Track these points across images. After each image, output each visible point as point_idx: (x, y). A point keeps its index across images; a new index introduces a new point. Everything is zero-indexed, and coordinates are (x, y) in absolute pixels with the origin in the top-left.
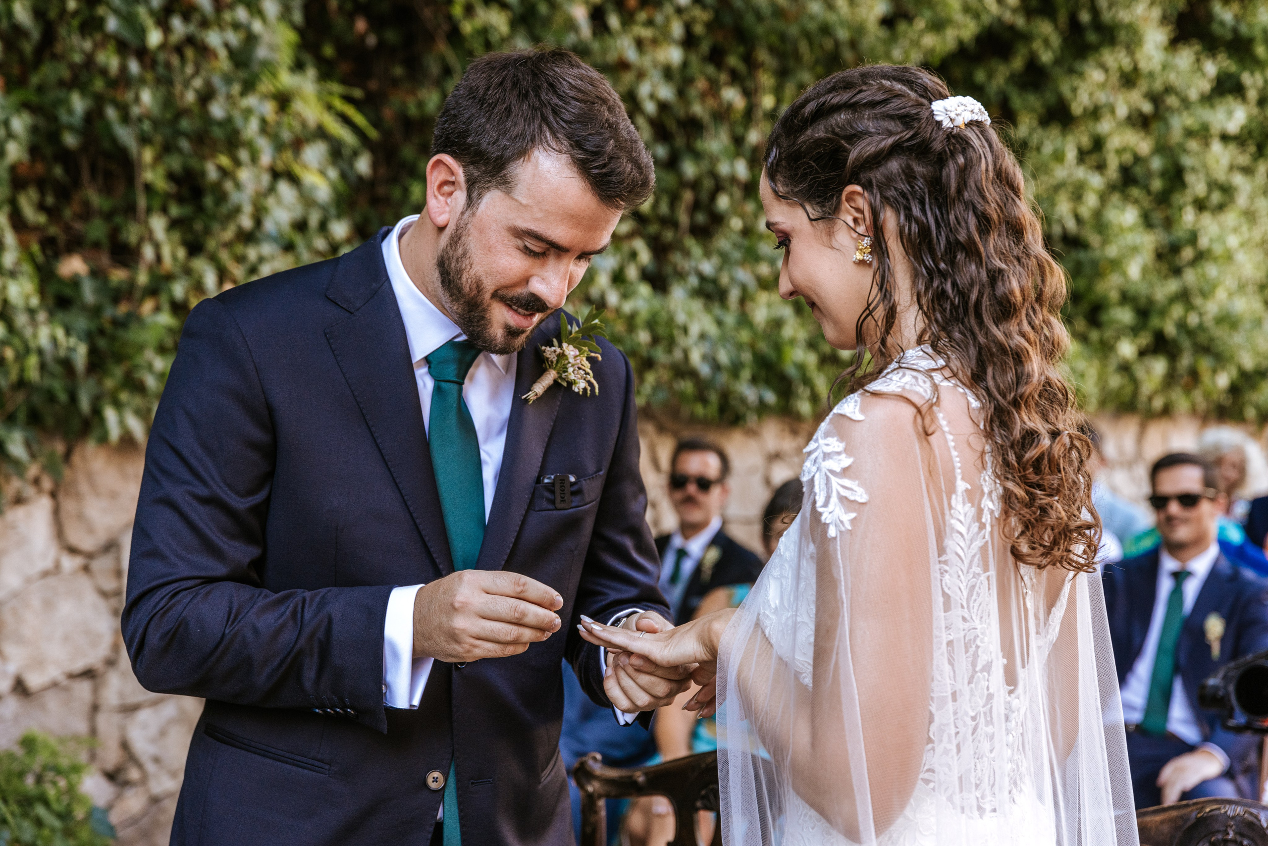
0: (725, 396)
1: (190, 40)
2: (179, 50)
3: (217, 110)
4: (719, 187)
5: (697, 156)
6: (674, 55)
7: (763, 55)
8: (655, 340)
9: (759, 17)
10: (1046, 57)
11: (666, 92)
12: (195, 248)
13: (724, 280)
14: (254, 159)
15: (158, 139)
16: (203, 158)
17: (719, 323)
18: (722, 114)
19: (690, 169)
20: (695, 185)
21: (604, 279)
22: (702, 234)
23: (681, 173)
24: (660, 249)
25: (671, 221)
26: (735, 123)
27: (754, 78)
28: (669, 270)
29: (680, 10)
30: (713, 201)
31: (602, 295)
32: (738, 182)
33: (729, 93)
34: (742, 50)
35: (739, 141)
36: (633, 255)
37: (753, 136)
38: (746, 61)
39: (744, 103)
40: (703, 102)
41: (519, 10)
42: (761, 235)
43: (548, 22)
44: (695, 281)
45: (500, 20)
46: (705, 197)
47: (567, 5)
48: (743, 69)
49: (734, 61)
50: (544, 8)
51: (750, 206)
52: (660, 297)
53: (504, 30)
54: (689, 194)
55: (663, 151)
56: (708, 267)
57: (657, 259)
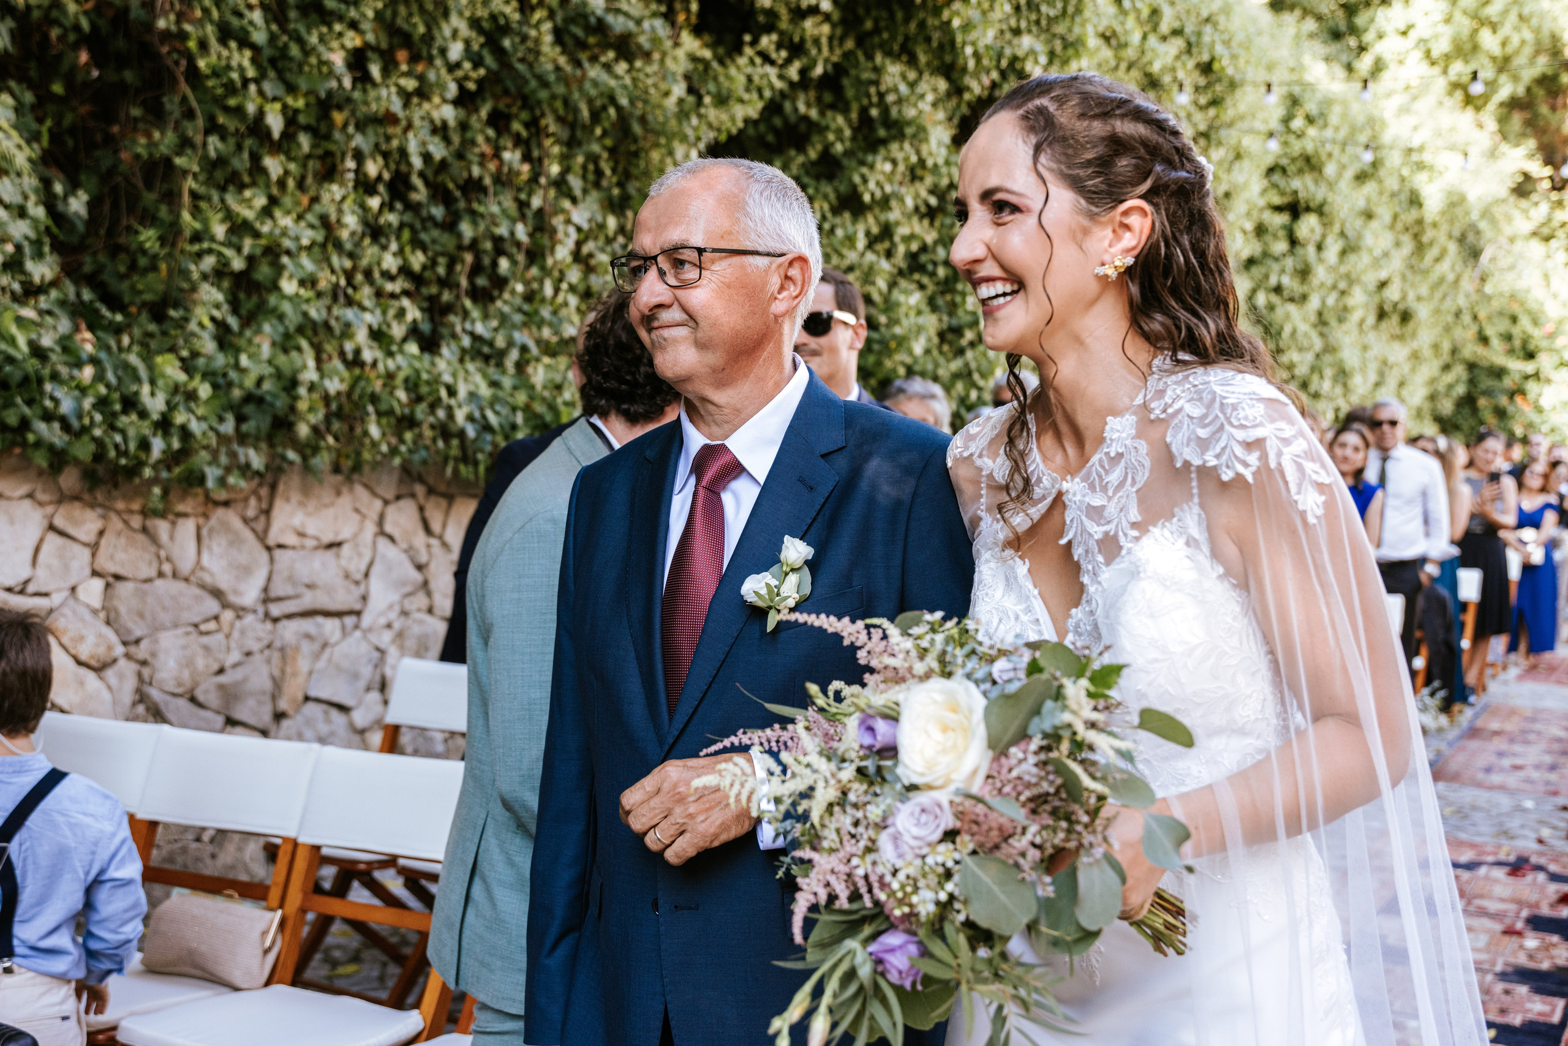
4: (500, 246)
5: (474, 215)
6: (448, 113)
7: (550, 123)
9: (544, 84)
10: (839, 148)
11: (438, 151)
13: (500, 342)
17: (494, 384)
18: (504, 180)
19: (466, 229)
20: (474, 245)
21: (361, 336)
22: (483, 297)
23: (459, 236)
24: (436, 310)
25: (447, 283)
26: (519, 190)
27: (540, 145)
28: (445, 331)
29: (452, 67)
30: (495, 264)
31: (357, 352)
32: (518, 244)
33: (507, 155)
34: (525, 115)
35: (523, 205)
36: (401, 313)
37: (536, 202)
38: (527, 125)
39: (526, 168)
40: (482, 164)
41: (268, 52)
42: (543, 300)
43: (300, 66)
44: (466, 341)
45: (243, 59)
46: (486, 261)
47: (321, 49)
48: (524, 133)
49: (517, 126)
50: (295, 51)
51: (534, 271)
52: (427, 357)
53: (251, 73)
54: (469, 258)
55: (438, 212)
56: (480, 328)
57: (432, 320)
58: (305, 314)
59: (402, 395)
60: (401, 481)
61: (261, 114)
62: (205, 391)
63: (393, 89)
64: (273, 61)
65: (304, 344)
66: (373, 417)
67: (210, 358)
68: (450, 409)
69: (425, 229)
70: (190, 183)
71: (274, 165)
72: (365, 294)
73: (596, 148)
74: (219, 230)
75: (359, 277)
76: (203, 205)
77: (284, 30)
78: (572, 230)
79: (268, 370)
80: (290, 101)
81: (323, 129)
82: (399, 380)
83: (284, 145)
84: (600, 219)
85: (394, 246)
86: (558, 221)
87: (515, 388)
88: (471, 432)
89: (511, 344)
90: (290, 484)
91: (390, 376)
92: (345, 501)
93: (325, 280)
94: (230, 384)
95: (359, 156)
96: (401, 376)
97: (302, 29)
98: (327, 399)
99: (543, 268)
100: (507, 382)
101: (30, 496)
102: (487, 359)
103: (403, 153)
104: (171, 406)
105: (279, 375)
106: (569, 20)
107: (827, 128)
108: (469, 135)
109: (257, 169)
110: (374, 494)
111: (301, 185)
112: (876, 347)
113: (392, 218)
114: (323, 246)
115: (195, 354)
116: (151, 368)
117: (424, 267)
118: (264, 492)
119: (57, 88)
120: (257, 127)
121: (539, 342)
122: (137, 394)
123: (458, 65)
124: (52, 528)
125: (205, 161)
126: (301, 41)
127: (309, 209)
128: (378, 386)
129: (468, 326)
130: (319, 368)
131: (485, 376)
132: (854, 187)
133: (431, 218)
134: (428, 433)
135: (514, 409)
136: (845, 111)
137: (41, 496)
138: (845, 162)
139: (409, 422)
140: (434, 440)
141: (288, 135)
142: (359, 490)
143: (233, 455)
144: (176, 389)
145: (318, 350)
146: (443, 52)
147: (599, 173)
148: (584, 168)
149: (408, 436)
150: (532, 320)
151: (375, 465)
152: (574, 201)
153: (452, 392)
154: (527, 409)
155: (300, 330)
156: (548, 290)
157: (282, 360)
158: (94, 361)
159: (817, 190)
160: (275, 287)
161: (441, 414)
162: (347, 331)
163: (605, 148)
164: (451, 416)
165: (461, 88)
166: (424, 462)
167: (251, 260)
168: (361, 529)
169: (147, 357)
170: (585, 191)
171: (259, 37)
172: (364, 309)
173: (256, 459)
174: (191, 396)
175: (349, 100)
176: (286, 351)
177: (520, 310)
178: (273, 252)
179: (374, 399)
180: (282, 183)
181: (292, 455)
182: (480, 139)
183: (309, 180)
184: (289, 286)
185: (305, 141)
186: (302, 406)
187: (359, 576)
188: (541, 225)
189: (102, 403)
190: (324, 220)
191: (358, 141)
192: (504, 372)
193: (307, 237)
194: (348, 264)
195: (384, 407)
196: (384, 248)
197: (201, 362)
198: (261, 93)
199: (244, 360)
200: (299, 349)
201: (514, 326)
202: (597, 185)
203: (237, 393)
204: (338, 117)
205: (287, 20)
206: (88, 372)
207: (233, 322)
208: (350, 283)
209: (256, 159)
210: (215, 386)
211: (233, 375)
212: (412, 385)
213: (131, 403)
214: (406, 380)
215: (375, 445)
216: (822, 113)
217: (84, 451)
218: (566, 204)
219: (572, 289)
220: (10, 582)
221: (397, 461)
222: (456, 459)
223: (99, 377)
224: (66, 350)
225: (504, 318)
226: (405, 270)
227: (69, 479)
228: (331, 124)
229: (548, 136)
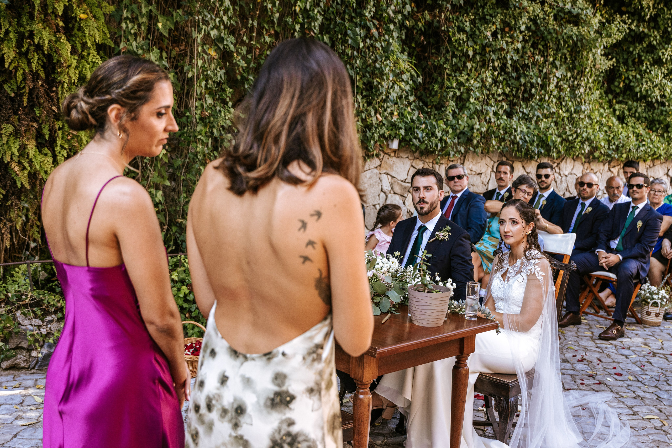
0: (528, 150)
1: (372, 45)
2: (368, 48)
3: (377, 65)
4: (532, 86)
5: (526, 76)
6: (519, 46)
7: (551, 44)
8: (506, 133)
9: (550, 33)
10: (655, 42)
11: (516, 57)
12: (369, 104)
13: (531, 115)
14: (388, 79)
15: (361, 73)
16: (373, 79)
17: (528, 128)
18: (535, 63)
19: (523, 81)
20: (524, 85)
21: (491, 114)
22: (526, 100)
23: (520, 82)
24: (512, 105)
25: (516, 96)
26: (540, 66)
27: (547, 51)
28: (514, 111)
29: (521, 32)
30: (530, 90)
31: (490, 119)
32: (538, 84)
33: (537, 57)
34: (542, 43)
35: (541, 71)
36: (502, 107)
37: (545, 70)
38: (543, 46)
39: (542, 59)
40: (528, 59)
41: (470, 33)
42: (545, 101)
43: (478, 36)
44: (521, 115)
45: (464, 37)
46: (528, 89)
47: (485, 32)
48: (542, 49)
49: (540, 47)
50: (477, 32)
51: (543, 92)
52: (509, 119)
53: (465, 39)
54: (523, 88)
55: (514, 75)
56: (525, 111)
57: (510, 108)
58: (476, 108)
59: (502, 132)
60: (499, 156)
61: (467, 51)
62: (450, 131)
63: (504, 42)
64: (471, 35)
65: (475, 117)
66: (493, 138)
67: (451, 121)
68: (515, 136)
69: (510, 80)
70: (447, 71)
71: (469, 65)
72: (492, 101)
73: (565, 51)
74: (454, 85)
75: (491, 96)
76: (451, 78)
77: (475, 26)
78: (555, 79)
79: (466, 125)
80: (475, 47)
81: (483, 53)
82: (501, 127)
83: (473, 60)
84: (565, 74)
85: (501, 86)
86: (551, 76)
87: (534, 129)
88: (521, 143)
89: (534, 115)
90: (469, 156)
91: (499, 126)
92: (484, 161)
93: (482, 98)
94: (456, 129)
95: (493, 61)
96: (502, 126)
97: (479, 25)
98: (481, 133)
99: (545, 91)
100: (532, 127)
101: (408, 157)
102: (526, 120)
103: (505, 58)
104: (443, 135)
105: (469, 126)
106: (558, 11)
107: (651, 36)
108: (525, 50)
109: (465, 66)
110: (492, 160)
111: (476, 70)
112: (664, 113)
113: (501, 78)
114: (481, 87)
115: (447, 120)
116: (437, 124)
117: (509, 92)
118: (462, 158)
119: (413, 45)
120: (466, 55)
121: (542, 114)
122: (435, 132)
123: (524, 32)
124: (412, 166)
125: (452, 66)
126: (479, 29)
127: (478, 77)
128: (495, 129)
129: (521, 110)
130: (479, 124)
131: (525, 125)
132: (660, 57)
133: (512, 77)
134: (508, 143)
135: (534, 136)
136: (658, 29)
137: (410, 158)
138: (658, 47)
139: (503, 140)
140: (510, 145)
141: (474, 56)
142: (487, 158)
143: (456, 148)
144: (443, 130)
145: (479, 118)
146: (519, 28)
147: (566, 58)
148: (561, 57)
149: (503, 144)
150: (541, 107)
151: (493, 152)
152: (557, 69)
153: (516, 131)
154: (538, 135)
155: (474, 113)
156: (547, 98)
157: (469, 121)
158: (425, 123)
159: (645, 58)
160: (468, 100)
161: (512, 137)
162: (487, 113)
163: (568, 51)
164: (515, 138)
165: (523, 38)
166: (507, 151)
167: (462, 93)
168: (487, 170)
169: (437, 121)
170: (561, 65)
171: (468, 29)
172: (492, 106)
173: (463, 150)
174: (447, 132)
175: (491, 45)
176: (471, 119)
177: (537, 104)
178: (469, 90)
179: (494, 132)
180: (471, 70)
181: (471, 148)
182: (528, 52)
183: (478, 68)
184: (472, 100)
185: (478, 57)
186: (475, 135)
187: (486, 183)
188: (546, 77)
189: (427, 134)
190: (482, 80)
191: (493, 57)
192: (531, 124)
193: (478, 85)
194: (488, 92)
195: (496, 135)
196: (498, 87)
197: (449, 122)
198: (467, 45)
199: (460, 122)
200: (474, 118)
201: (535, 109)
202: (565, 62)
203: (458, 131)
204: (487, 49)
205: (475, 23)
206: (423, 126)
207: (457, 111)
208: (488, 98)
209: (465, 63)
210: (453, 129)
211: (457, 126)
212: (505, 129)
213: (433, 134)
214: (503, 127)
215: (493, 146)
216: (649, 30)
217: (423, 147)
218: (555, 70)
219: (554, 97)
220: (402, 179)
221: (499, 150)
222: (516, 151)
223: (426, 127)
224: (418, 120)
225: (532, 107)
226: (504, 93)
227: (417, 154)
228: (486, 52)
229: (550, 49)
